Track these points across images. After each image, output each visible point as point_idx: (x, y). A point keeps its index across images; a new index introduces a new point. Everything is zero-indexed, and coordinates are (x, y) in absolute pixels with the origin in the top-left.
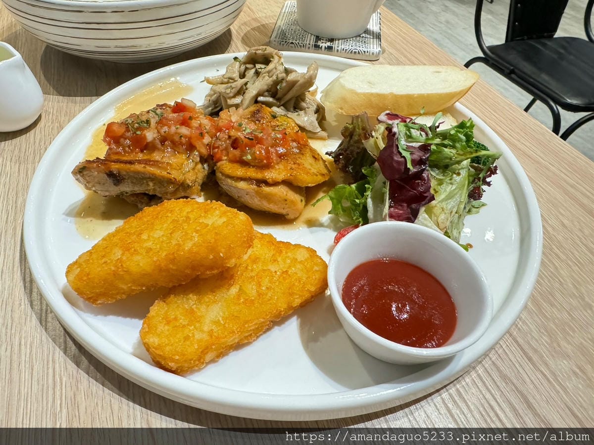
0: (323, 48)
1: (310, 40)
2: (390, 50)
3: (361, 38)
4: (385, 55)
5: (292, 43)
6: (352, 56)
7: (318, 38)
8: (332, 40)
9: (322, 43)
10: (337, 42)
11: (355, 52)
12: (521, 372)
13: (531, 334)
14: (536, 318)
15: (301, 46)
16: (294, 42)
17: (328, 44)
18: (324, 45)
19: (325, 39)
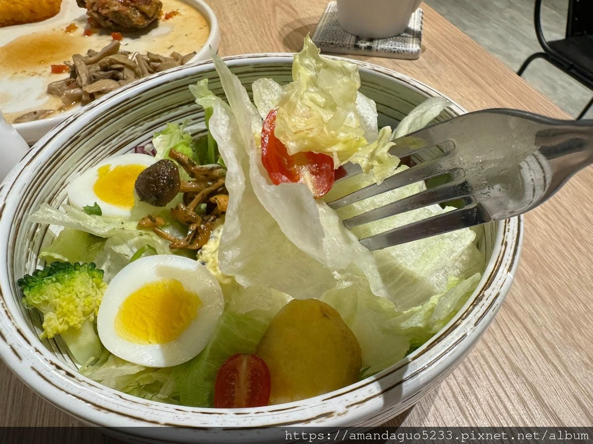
0: (363, 48)
1: (351, 40)
2: (430, 49)
3: (400, 37)
4: (425, 53)
5: (332, 44)
6: (392, 55)
7: (358, 38)
8: (371, 40)
9: (362, 43)
10: (377, 41)
11: (395, 52)
12: (533, 365)
13: (545, 327)
14: (552, 311)
15: (340, 46)
16: (334, 42)
17: (368, 44)
18: (363, 45)
19: (365, 39)
